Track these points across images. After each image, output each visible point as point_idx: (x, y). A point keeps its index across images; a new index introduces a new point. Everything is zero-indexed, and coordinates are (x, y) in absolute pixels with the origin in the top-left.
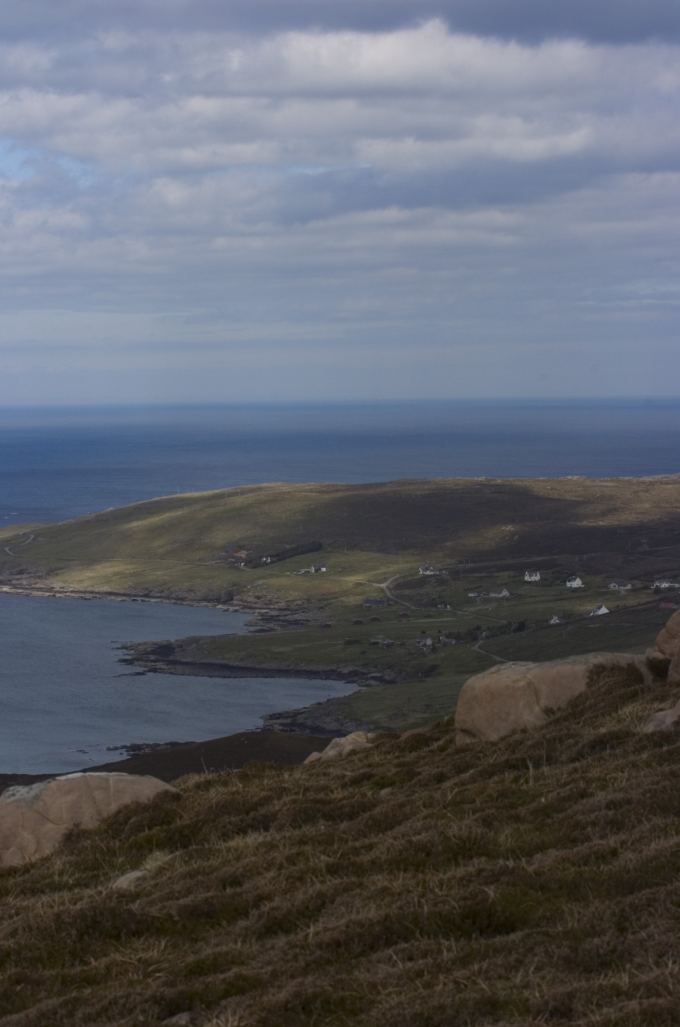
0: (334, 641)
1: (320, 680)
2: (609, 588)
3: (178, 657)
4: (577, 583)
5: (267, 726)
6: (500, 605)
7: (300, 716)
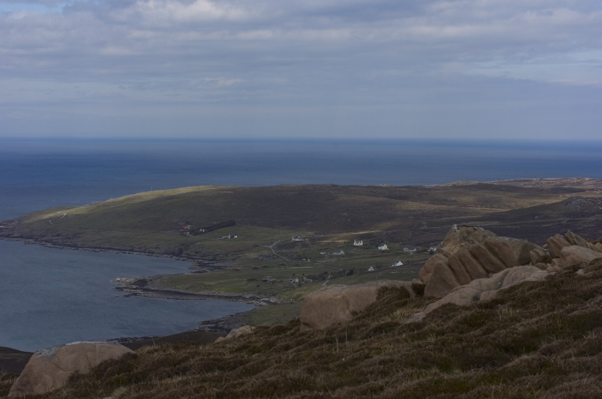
0: (241, 279)
2: (403, 251)
3: (149, 287)
4: (384, 247)
5: (201, 328)
6: (339, 259)
7: (220, 323)
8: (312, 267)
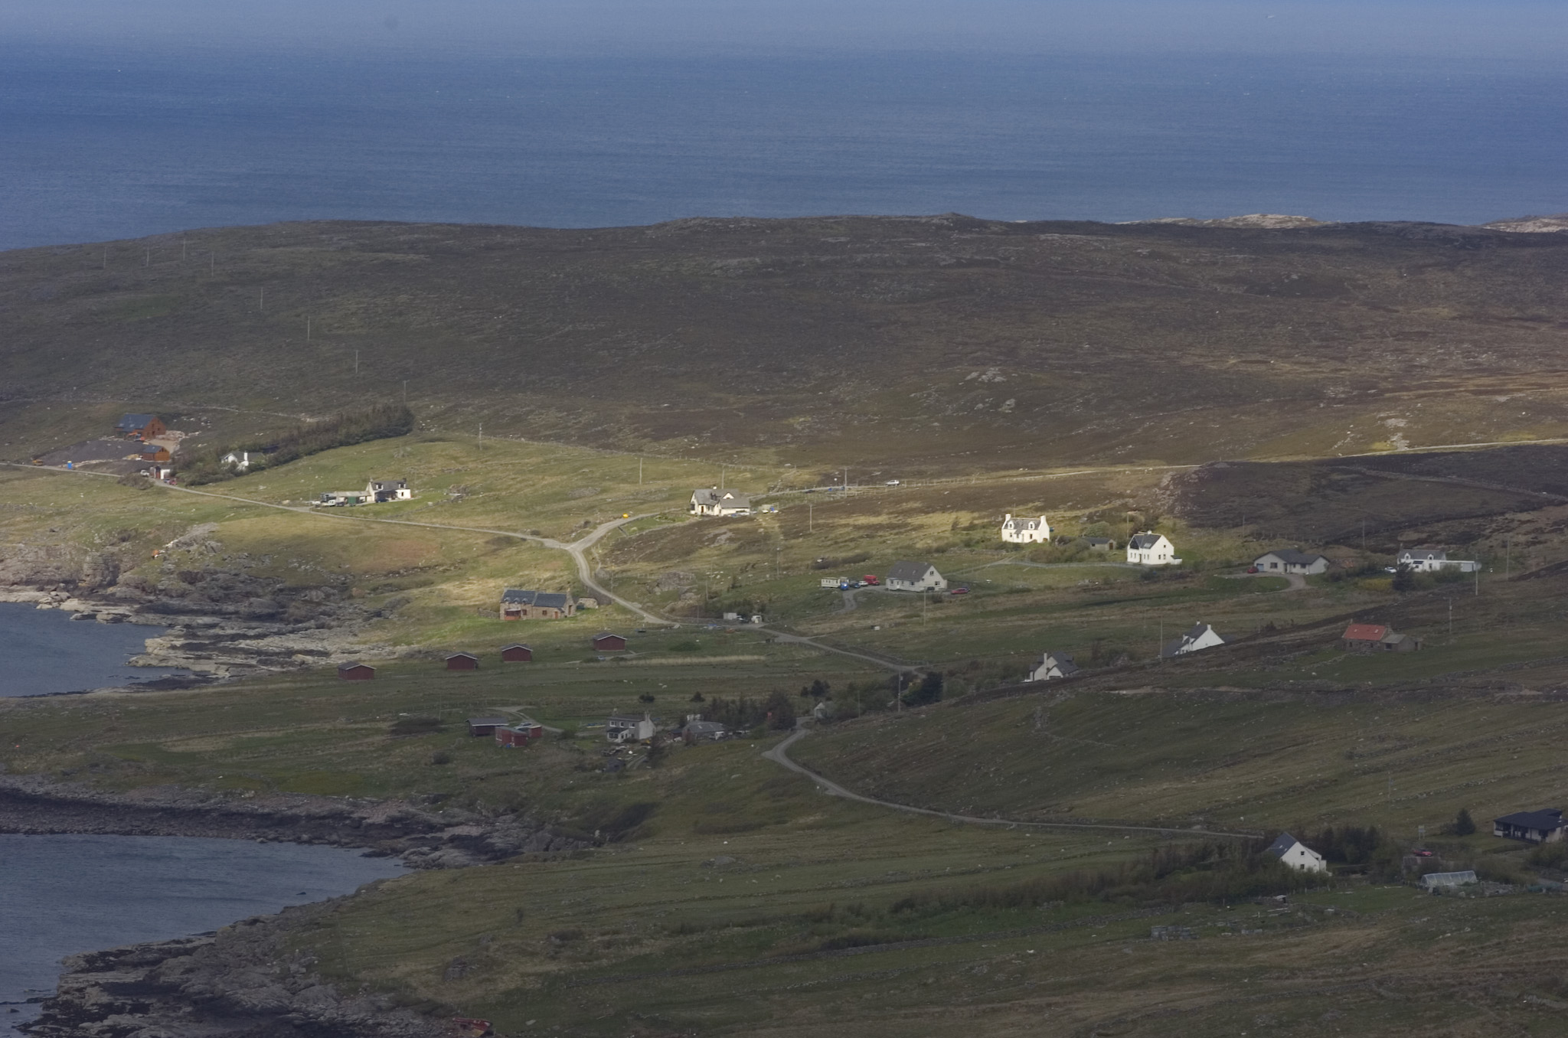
0: (364, 722)
1: (293, 844)
2: (1256, 570)
4: (1159, 552)
6: (910, 616)
7: (171, 961)
8: (762, 658)
